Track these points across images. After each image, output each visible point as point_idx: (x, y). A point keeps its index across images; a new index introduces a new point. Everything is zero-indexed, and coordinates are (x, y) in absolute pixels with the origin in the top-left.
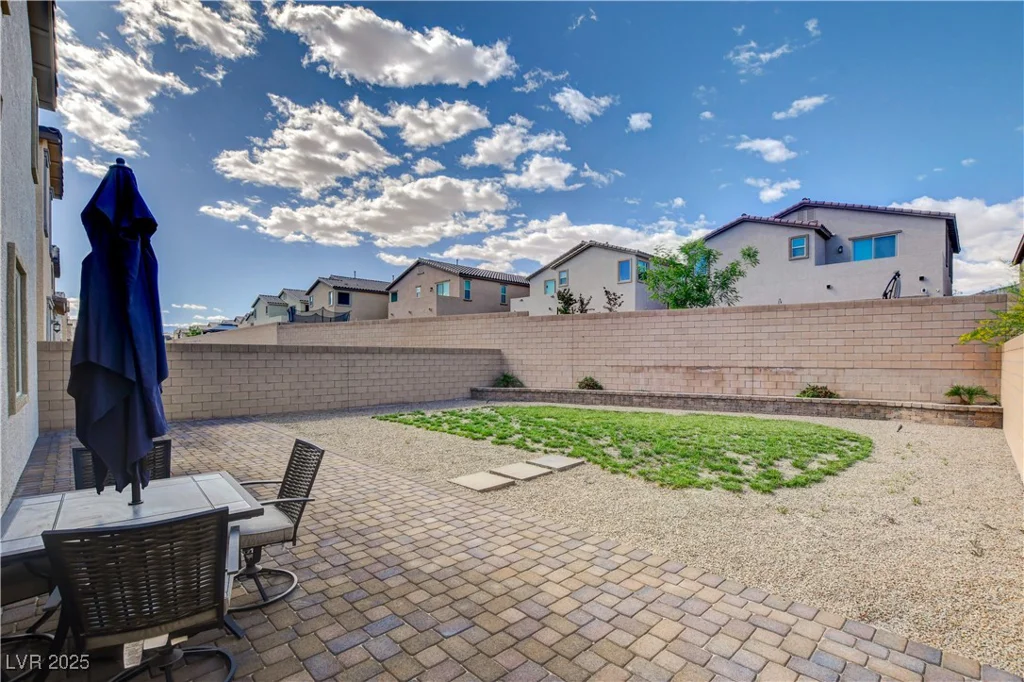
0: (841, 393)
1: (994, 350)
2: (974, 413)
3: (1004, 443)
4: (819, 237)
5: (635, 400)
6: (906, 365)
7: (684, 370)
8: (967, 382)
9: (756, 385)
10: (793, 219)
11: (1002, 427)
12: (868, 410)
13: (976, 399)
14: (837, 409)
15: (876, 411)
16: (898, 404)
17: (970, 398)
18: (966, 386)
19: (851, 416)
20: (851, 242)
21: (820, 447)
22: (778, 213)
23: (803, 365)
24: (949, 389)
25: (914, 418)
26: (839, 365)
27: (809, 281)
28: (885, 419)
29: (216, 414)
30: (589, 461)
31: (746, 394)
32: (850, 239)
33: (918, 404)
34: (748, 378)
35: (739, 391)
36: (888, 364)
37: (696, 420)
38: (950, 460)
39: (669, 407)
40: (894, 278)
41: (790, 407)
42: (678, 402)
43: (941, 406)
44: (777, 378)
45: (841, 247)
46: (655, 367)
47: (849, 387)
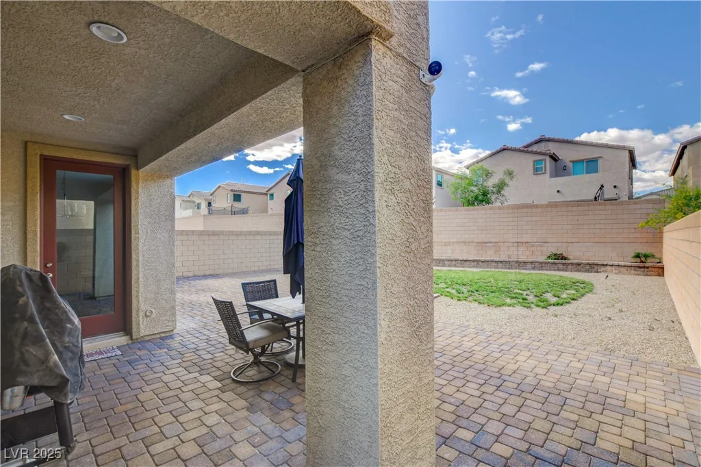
0: (571, 257)
1: (658, 231)
2: (648, 268)
3: (665, 284)
4: (552, 160)
5: (446, 262)
6: (609, 240)
7: (476, 244)
8: (643, 250)
9: (520, 253)
10: (535, 148)
11: (663, 276)
12: (588, 267)
13: (649, 260)
14: (570, 267)
15: (592, 267)
16: (605, 263)
17: (646, 259)
18: (643, 253)
19: (578, 270)
20: (571, 163)
21: (564, 287)
22: (525, 144)
23: (548, 240)
24: (633, 254)
25: (614, 271)
26: (570, 240)
27: (547, 188)
28: (597, 272)
29: (196, 273)
30: (442, 295)
31: (514, 259)
32: (571, 162)
33: (616, 263)
34: (515, 249)
35: (509, 257)
36: (598, 240)
37: (489, 274)
38: (635, 292)
39: (468, 267)
40: (600, 188)
41: (541, 266)
42: (473, 264)
43: (629, 264)
44: (532, 249)
45: (565, 166)
46: (457, 242)
47: (576, 253)
